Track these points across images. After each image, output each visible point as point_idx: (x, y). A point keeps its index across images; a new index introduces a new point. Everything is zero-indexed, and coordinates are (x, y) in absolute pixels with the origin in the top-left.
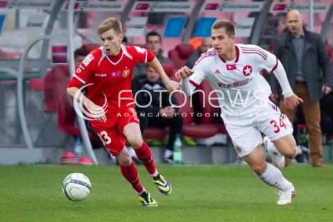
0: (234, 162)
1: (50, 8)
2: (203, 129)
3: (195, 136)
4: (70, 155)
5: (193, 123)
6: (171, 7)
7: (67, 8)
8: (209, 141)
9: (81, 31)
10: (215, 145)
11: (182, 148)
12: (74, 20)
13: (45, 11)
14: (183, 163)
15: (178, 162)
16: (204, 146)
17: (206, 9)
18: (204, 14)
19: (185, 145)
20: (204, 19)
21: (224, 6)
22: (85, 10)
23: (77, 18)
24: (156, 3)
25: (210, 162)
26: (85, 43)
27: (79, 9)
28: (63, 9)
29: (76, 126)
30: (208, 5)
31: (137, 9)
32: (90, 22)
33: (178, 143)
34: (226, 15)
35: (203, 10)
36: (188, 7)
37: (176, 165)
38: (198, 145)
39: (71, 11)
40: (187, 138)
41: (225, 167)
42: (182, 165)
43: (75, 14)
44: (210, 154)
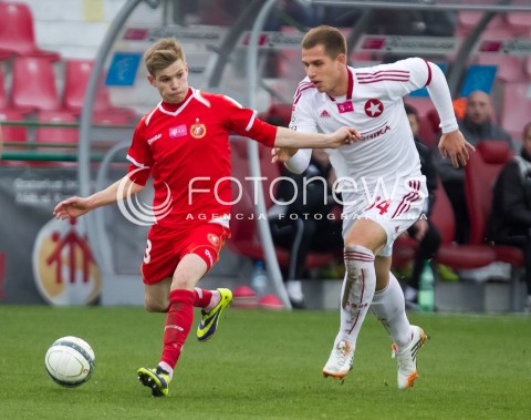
0: (521, 310)
1: (218, 44)
2: (469, 254)
3: (457, 266)
4: (245, 291)
5: (454, 243)
6: (422, 46)
7: (246, 43)
8: (481, 274)
9: (270, 83)
10: (492, 281)
11: (434, 284)
12: (258, 63)
13: (210, 48)
14: (435, 310)
15: (426, 309)
16: (472, 282)
17: (482, 50)
18: (477, 58)
19: (439, 278)
20: (477, 68)
21: (512, 47)
22: (278, 47)
23: (263, 61)
24: (395, 37)
25: (480, 309)
26: (277, 102)
27: (266, 46)
28: (239, 45)
29: (256, 242)
30: (485, 42)
31: (365, 47)
32: (285, 67)
33: (428, 276)
34: (515, 61)
35: (475, 51)
36: (450, 47)
37: (423, 312)
38: (462, 280)
39: (253, 49)
40: (444, 269)
41: (506, 320)
42: (433, 313)
43: (260, 53)
44: (481, 297)
